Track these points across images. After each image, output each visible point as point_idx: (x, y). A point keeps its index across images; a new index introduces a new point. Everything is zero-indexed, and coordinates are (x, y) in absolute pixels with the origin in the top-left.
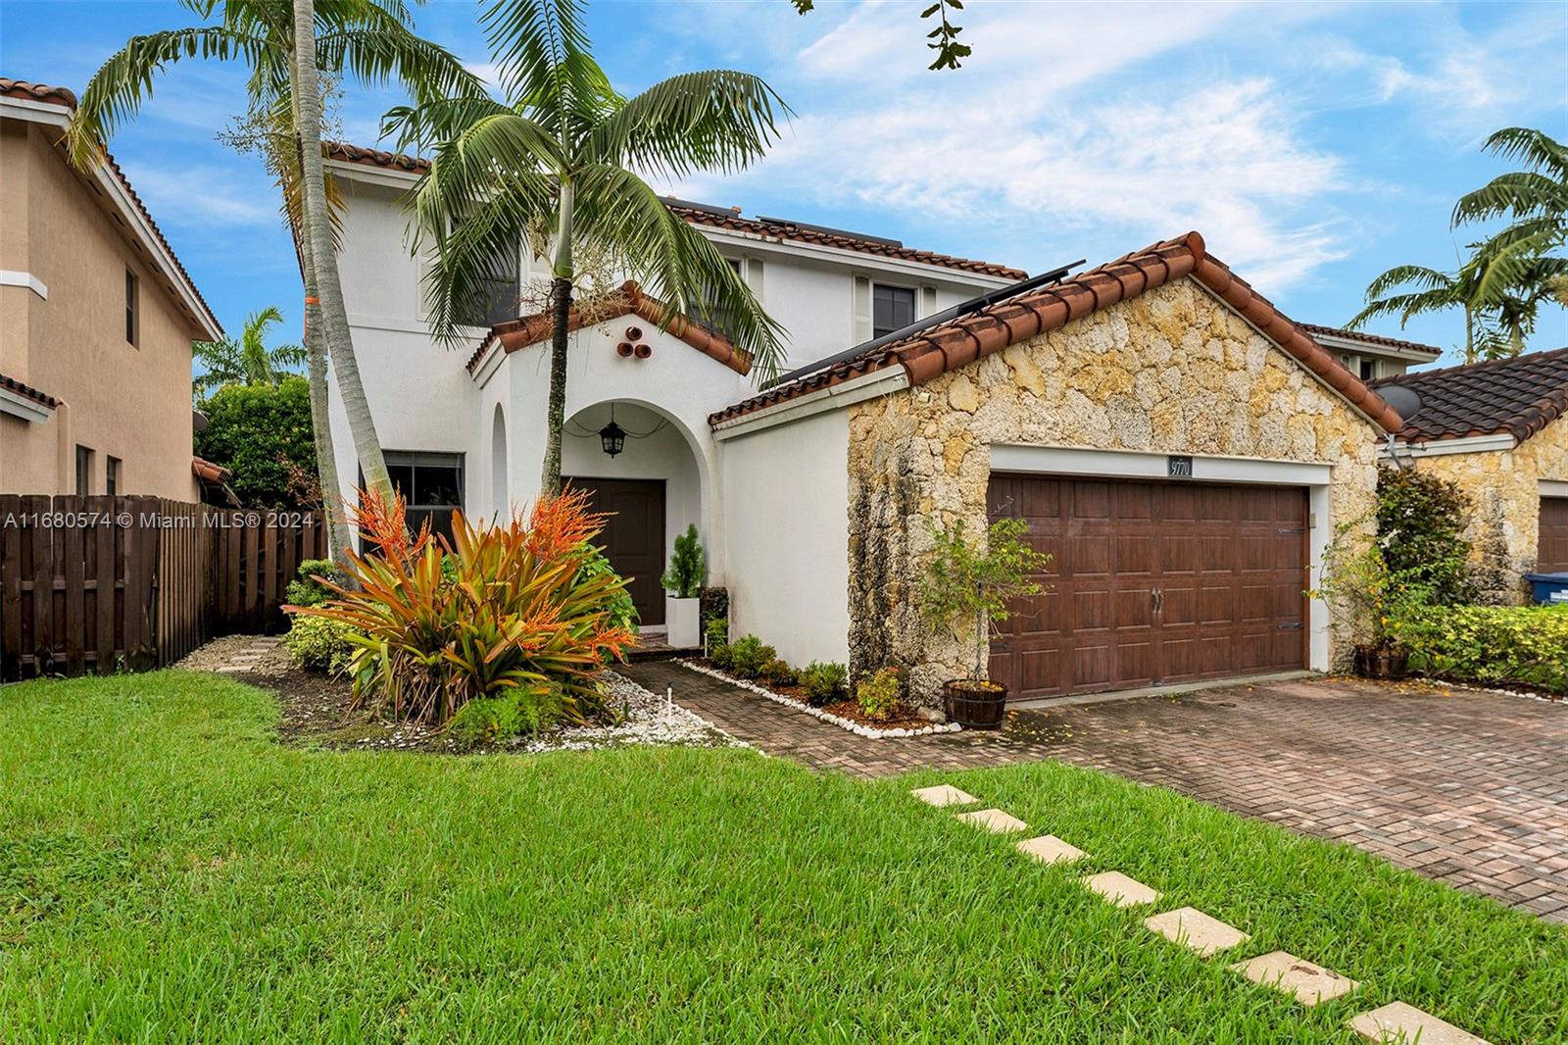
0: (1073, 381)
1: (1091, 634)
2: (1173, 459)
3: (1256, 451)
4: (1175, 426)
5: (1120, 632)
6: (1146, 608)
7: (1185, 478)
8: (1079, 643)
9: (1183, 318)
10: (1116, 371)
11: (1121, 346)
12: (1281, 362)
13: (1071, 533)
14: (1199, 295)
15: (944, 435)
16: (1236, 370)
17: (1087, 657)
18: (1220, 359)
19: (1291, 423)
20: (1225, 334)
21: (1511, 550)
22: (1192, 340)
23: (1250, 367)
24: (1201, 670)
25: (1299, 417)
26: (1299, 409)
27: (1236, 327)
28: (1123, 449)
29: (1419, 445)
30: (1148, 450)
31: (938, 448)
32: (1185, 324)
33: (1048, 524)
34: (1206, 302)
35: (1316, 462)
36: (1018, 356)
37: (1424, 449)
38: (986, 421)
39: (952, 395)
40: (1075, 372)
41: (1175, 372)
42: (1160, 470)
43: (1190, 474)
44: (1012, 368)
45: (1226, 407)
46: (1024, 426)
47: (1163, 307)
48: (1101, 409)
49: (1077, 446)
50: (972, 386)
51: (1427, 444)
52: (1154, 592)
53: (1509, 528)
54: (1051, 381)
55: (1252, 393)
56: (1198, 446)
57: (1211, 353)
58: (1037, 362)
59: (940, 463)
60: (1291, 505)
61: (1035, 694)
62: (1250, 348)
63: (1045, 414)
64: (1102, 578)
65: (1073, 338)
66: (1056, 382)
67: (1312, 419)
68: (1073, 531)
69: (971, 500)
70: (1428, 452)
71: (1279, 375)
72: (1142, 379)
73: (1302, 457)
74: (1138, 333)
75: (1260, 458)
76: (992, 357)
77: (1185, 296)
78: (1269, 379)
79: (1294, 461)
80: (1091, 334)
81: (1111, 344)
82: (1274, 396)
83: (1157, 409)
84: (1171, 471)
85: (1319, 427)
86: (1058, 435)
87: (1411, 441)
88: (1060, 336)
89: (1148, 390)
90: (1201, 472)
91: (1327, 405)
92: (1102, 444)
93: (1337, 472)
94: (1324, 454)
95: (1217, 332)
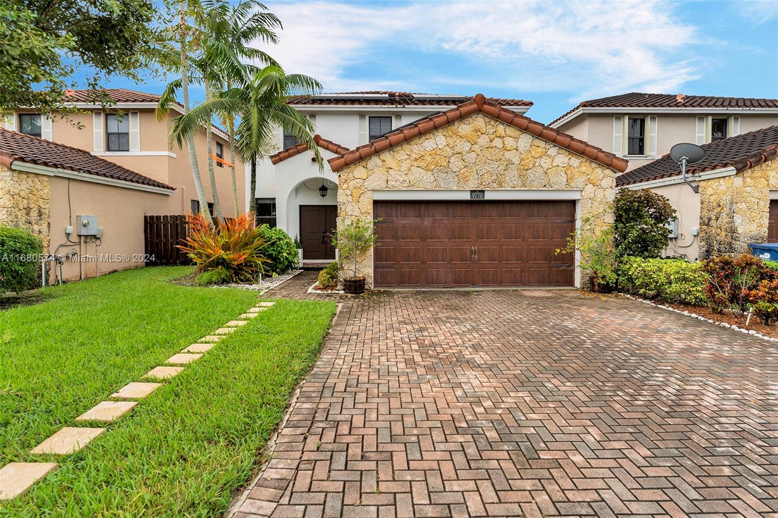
0: (415, 164)
1: (437, 264)
2: (472, 191)
3: (524, 185)
4: (471, 178)
5: (453, 264)
6: (468, 255)
7: (481, 199)
8: (430, 267)
9: (477, 131)
10: (438, 157)
11: (441, 147)
12: (542, 144)
13: (426, 223)
14: (487, 120)
15: (351, 188)
16: (510, 150)
17: (435, 274)
18: (500, 146)
19: (548, 171)
20: (503, 134)
21: (740, 231)
22: (483, 140)
23: (520, 149)
24: (502, 282)
25: (554, 169)
26: (556, 165)
27: (511, 131)
28: (440, 189)
29: (697, 175)
30: (455, 189)
31: (349, 192)
32: (479, 133)
33: (414, 220)
34: (493, 122)
35: (566, 189)
36: (386, 156)
37: (700, 177)
38: (370, 182)
39: (354, 173)
40: (416, 160)
41: (473, 155)
42: (467, 196)
43: (483, 197)
44: (384, 161)
45: (503, 167)
46: (389, 183)
47: (464, 128)
48: (430, 173)
49: (416, 189)
50: (365, 169)
51: (701, 174)
52: (473, 248)
53: (738, 219)
54: (403, 164)
55: (522, 160)
56: (484, 185)
57: (494, 145)
58: (397, 158)
59: (350, 198)
60: (564, 208)
61: (407, 286)
62: (520, 140)
63: (399, 177)
64: (443, 241)
65: (415, 146)
66: (405, 166)
67: (563, 170)
68: (427, 222)
69: (363, 211)
70: (703, 178)
71: (540, 150)
72: (452, 160)
73: (556, 187)
74: (451, 141)
75: (526, 189)
76: (373, 158)
77: (479, 121)
78: (533, 153)
79: (551, 189)
80: (424, 144)
81: (436, 146)
82: (538, 160)
83: (461, 171)
84: (472, 196)
85: (568, 172)
86: (406, 185)
87: (693, 173)
88: (408, 146)
89: (456, 164)
90: (488, 196)
91: (575, 161)
92: (429, 187)
93: (583, 193)
94: (572, 185)
95: (498, 135)
